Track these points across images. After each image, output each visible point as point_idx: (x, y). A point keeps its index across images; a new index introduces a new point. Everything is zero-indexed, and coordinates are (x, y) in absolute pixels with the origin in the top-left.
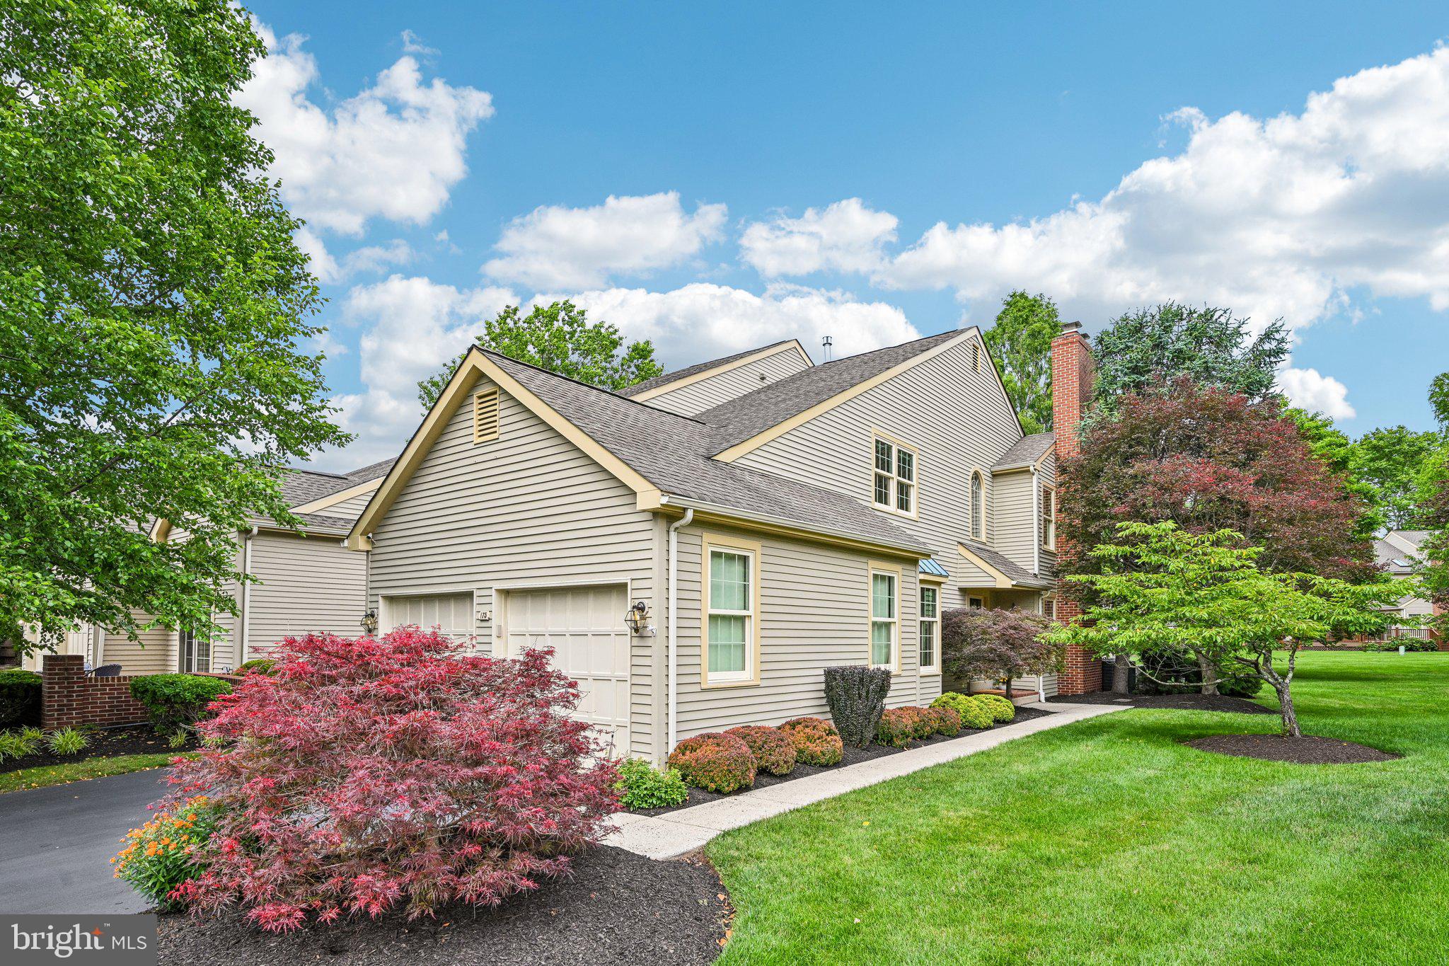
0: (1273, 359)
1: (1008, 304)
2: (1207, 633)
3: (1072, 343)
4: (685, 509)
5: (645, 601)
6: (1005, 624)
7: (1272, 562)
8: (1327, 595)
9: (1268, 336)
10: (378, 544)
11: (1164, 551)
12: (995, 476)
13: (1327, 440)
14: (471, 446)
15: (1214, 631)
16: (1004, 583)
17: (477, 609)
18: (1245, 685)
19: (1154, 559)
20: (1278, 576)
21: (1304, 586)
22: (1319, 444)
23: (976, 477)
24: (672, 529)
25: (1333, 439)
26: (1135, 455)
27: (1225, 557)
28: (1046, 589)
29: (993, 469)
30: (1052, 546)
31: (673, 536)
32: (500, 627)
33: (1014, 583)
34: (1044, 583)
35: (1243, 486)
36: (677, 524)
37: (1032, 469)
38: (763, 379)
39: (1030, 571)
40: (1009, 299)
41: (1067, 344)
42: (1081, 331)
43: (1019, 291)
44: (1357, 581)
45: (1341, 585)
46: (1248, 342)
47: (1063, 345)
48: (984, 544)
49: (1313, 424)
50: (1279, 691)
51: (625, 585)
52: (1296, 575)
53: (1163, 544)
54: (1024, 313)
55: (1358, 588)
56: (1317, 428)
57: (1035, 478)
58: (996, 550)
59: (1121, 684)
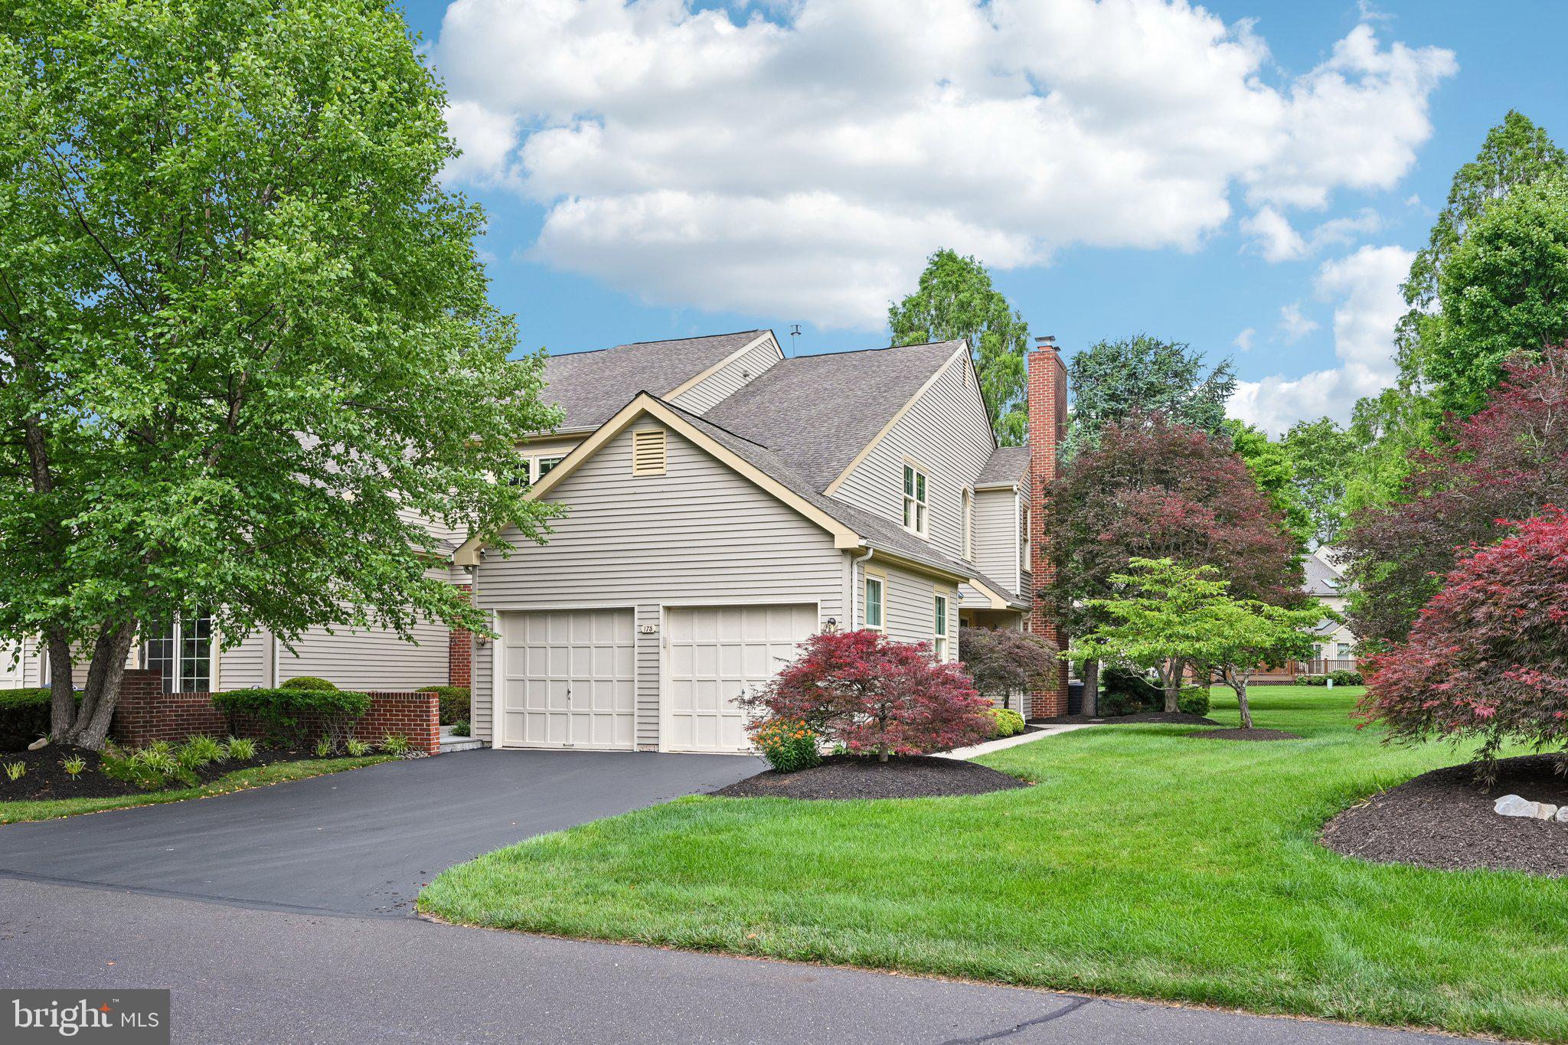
0: (1225, 393)
1: (935, 264)
2: (1197, 646)
3: (1048, 359)
4: (868, 549)
5: (836, 618)
6: (1011, 644)
7: (1236, 591)
8: (1269, 617)
9: (1220, 371)
10: (488, 559)
11: (1163, 582)
12: (977, 492)
13: (1265, 456)
14: (629, 477)
15: (1201, 643)
16: (999, 604)
17: (639, 623)
18: (1195, 707)
19: (1157, 588)
20: (1237, 603)
21: (1257, 610)
22: (1258, 460)
23: (965, 493)
24: (855, 562)
25: (1269, 456)
26: (1118, 485)
27: (1203, 586)
28: (1027, 610)
29: (977, 486)
30: (1028, 567)
31: (855, 567)
32: (665, 639)
33: (1009, 604)
34: (1025, 604)
35: (1204, 519)
36: (860, 559)
37: (1015, 488)
38: (745, 376)
39: (1012, 592)
40: (936, 259)
41: (1043, 359)
42: (1054, 344)
43: (947, 250)
44: (1289, 608)
45: (1281, 610)
46: (1204, 374)
47: (1040, 359)
48: (969, 563)
49: (1250, 437)
50: (1239, 694)
51: (816, 605)
52: (1250, 602)
53: (1162, 576)
54: (953, 279)
55: (1291, 614)
56: (1254, 442)
57: (1017, 497)
58: (978, 569)
59: (1089, 707)
